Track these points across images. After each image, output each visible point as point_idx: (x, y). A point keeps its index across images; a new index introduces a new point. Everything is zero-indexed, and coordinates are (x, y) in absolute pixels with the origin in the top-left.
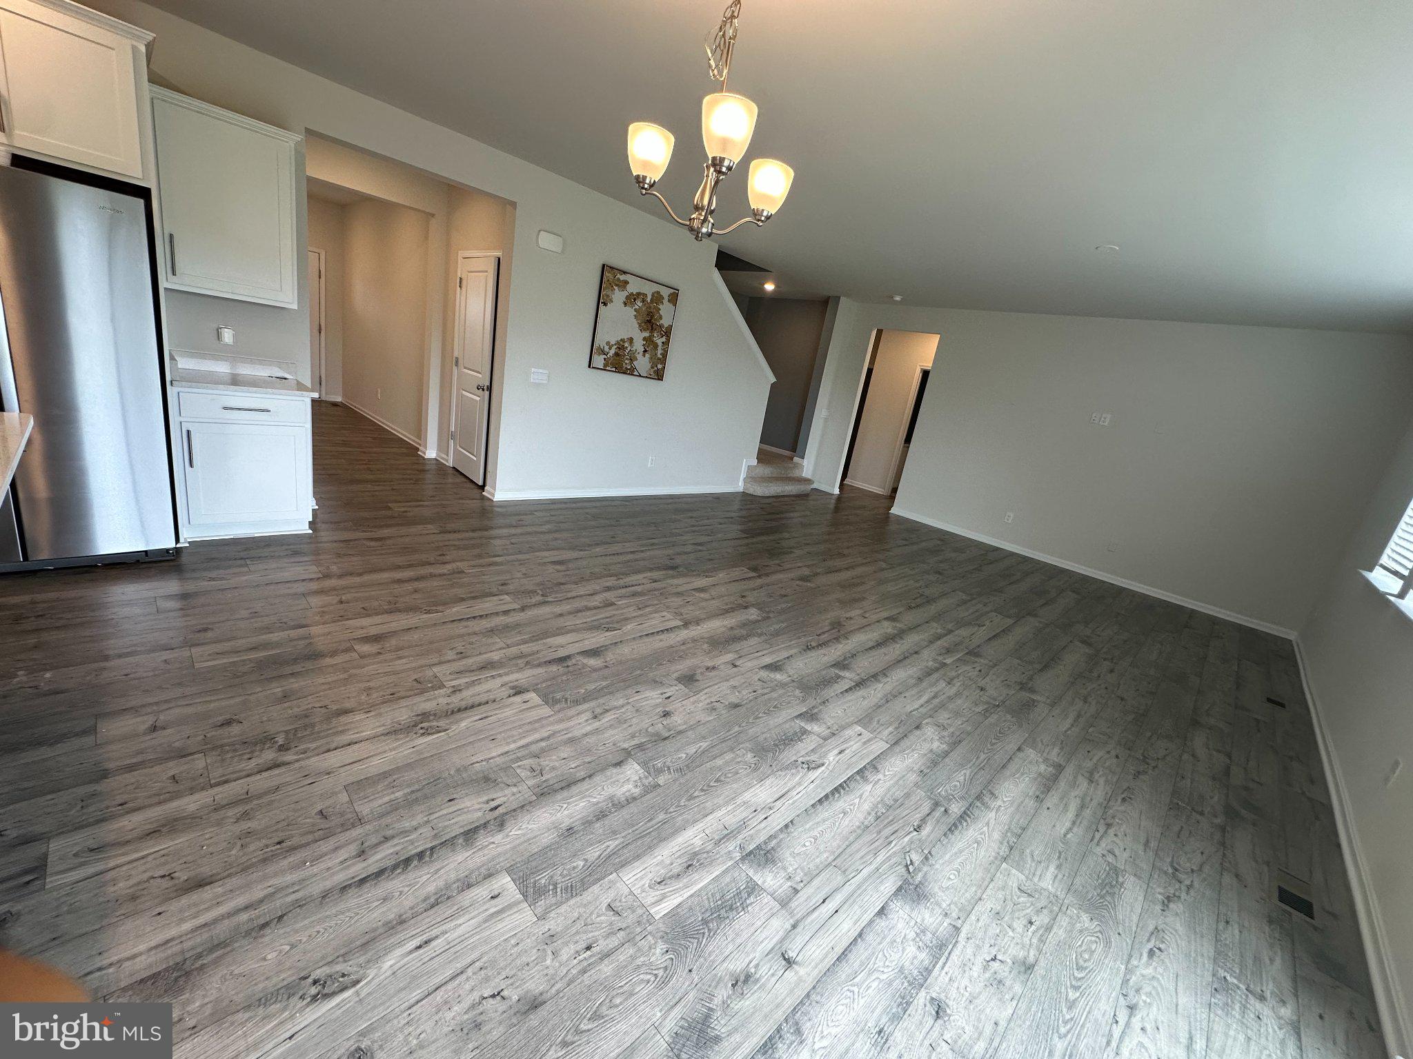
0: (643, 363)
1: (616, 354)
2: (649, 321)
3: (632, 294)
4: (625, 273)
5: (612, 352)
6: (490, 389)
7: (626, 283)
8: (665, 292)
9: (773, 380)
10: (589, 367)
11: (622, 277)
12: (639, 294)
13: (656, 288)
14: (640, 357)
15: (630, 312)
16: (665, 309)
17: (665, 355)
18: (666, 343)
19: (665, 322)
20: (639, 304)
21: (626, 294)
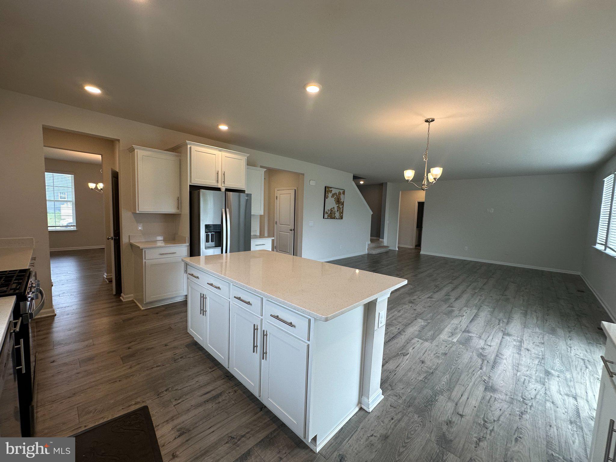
0: (337, 215)
1: (331, 213)
2: (338, 201)
3: (333, 194)
4: (331, 188)
5: (329, 212)
6: (294, 230)
7: (332, 191)
8: (341, 191)
9: (372, 213)
10: (324, 218)
11: (330, 189)
12: (335, 193)
13: (339, 191)
14: (336, 213)
15: (333, 199)
16: (342, 196)
17: (343, 211)
18: (343, 207)
19: (342, 201)
20: (335, 196)
21: (332, 194)
